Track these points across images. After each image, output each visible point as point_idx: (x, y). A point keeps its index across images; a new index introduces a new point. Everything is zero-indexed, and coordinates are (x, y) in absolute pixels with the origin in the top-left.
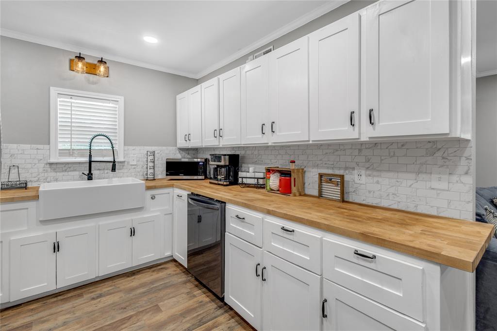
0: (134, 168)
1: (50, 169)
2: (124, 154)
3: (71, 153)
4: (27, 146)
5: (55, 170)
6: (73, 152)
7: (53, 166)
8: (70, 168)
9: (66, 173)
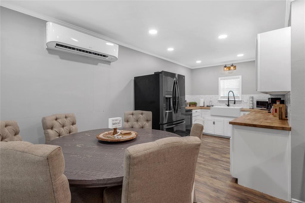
0: (246, 104)
2: (242, 98)
3: (224, 98)
4: (213, 96)
7: (219, 101)
9: (223, 104)
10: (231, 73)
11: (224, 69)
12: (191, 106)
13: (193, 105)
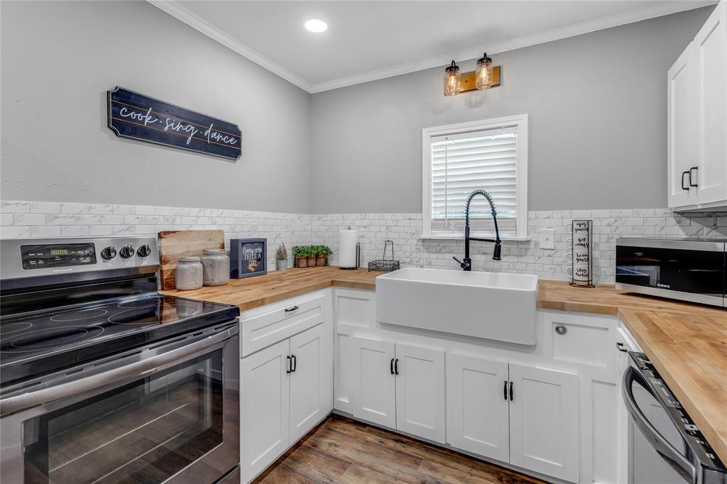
0: (549, 256)
1: (422, 248)
2: (528, 226)
3: (446, 226)
4: (399, 216)
5: (428, 250)
6: (449, 224)
7: (426, 243)
8: (445, 247)
9: (440, 256)
10: (478, 104)
11: (446, 80)
12: (303, 263)
13: (312, 262)
